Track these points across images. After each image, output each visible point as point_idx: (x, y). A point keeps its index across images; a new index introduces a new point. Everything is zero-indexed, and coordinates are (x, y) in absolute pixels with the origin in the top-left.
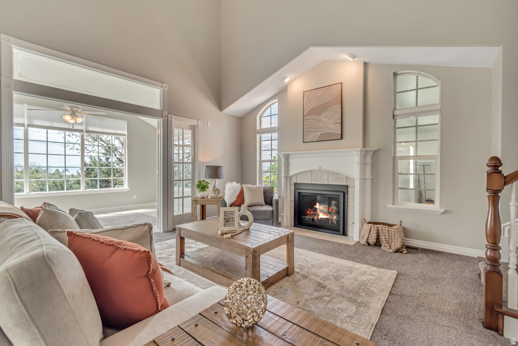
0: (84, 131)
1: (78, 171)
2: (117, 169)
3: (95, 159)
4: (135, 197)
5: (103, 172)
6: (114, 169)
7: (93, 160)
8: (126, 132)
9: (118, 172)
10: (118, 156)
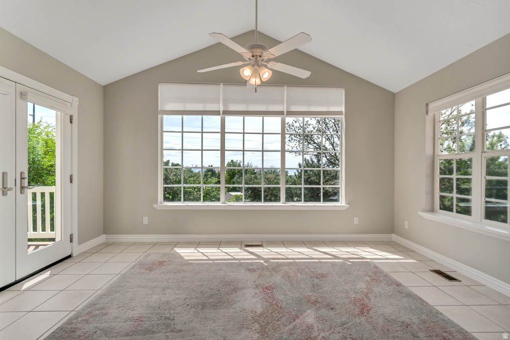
0: (285, 113)
1: (295, 173)
2: (327, 171)
3: (308, 161)
4: (356, 221)
5: (315, 174)
6: (324, 171)
7: (307, 162)
8: (343, 109)
9: (328, 174)
10: (328, 158)
